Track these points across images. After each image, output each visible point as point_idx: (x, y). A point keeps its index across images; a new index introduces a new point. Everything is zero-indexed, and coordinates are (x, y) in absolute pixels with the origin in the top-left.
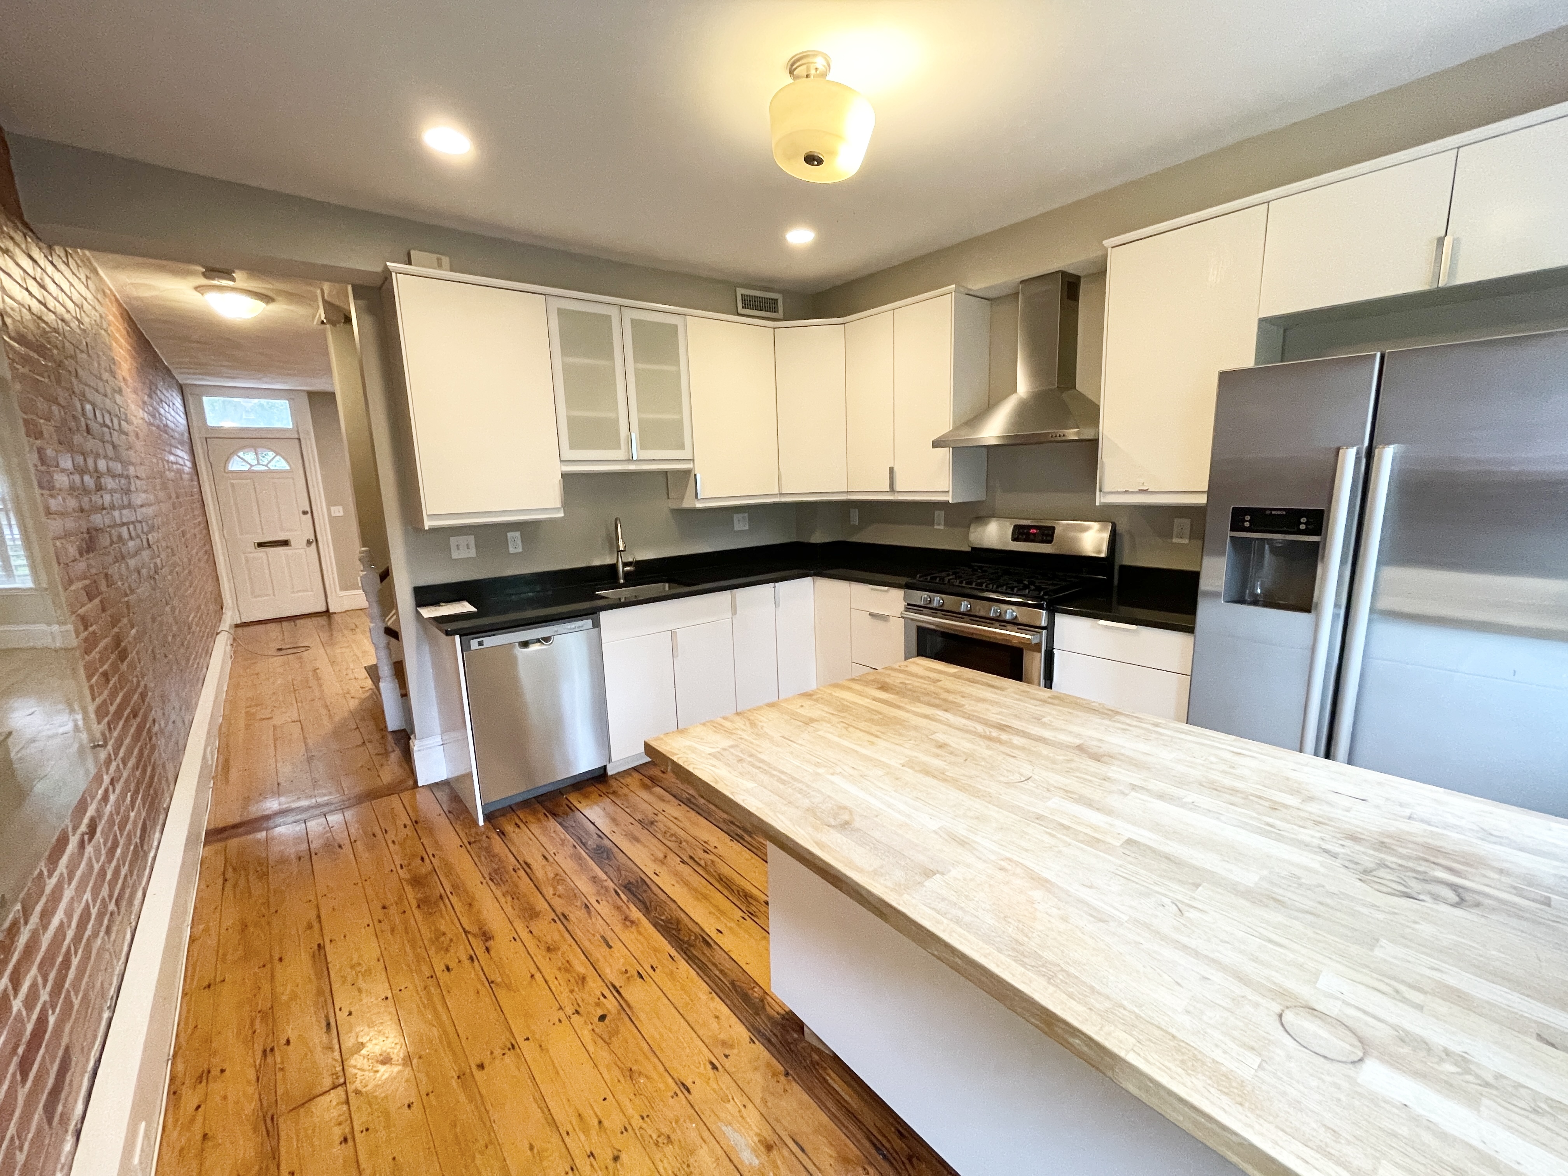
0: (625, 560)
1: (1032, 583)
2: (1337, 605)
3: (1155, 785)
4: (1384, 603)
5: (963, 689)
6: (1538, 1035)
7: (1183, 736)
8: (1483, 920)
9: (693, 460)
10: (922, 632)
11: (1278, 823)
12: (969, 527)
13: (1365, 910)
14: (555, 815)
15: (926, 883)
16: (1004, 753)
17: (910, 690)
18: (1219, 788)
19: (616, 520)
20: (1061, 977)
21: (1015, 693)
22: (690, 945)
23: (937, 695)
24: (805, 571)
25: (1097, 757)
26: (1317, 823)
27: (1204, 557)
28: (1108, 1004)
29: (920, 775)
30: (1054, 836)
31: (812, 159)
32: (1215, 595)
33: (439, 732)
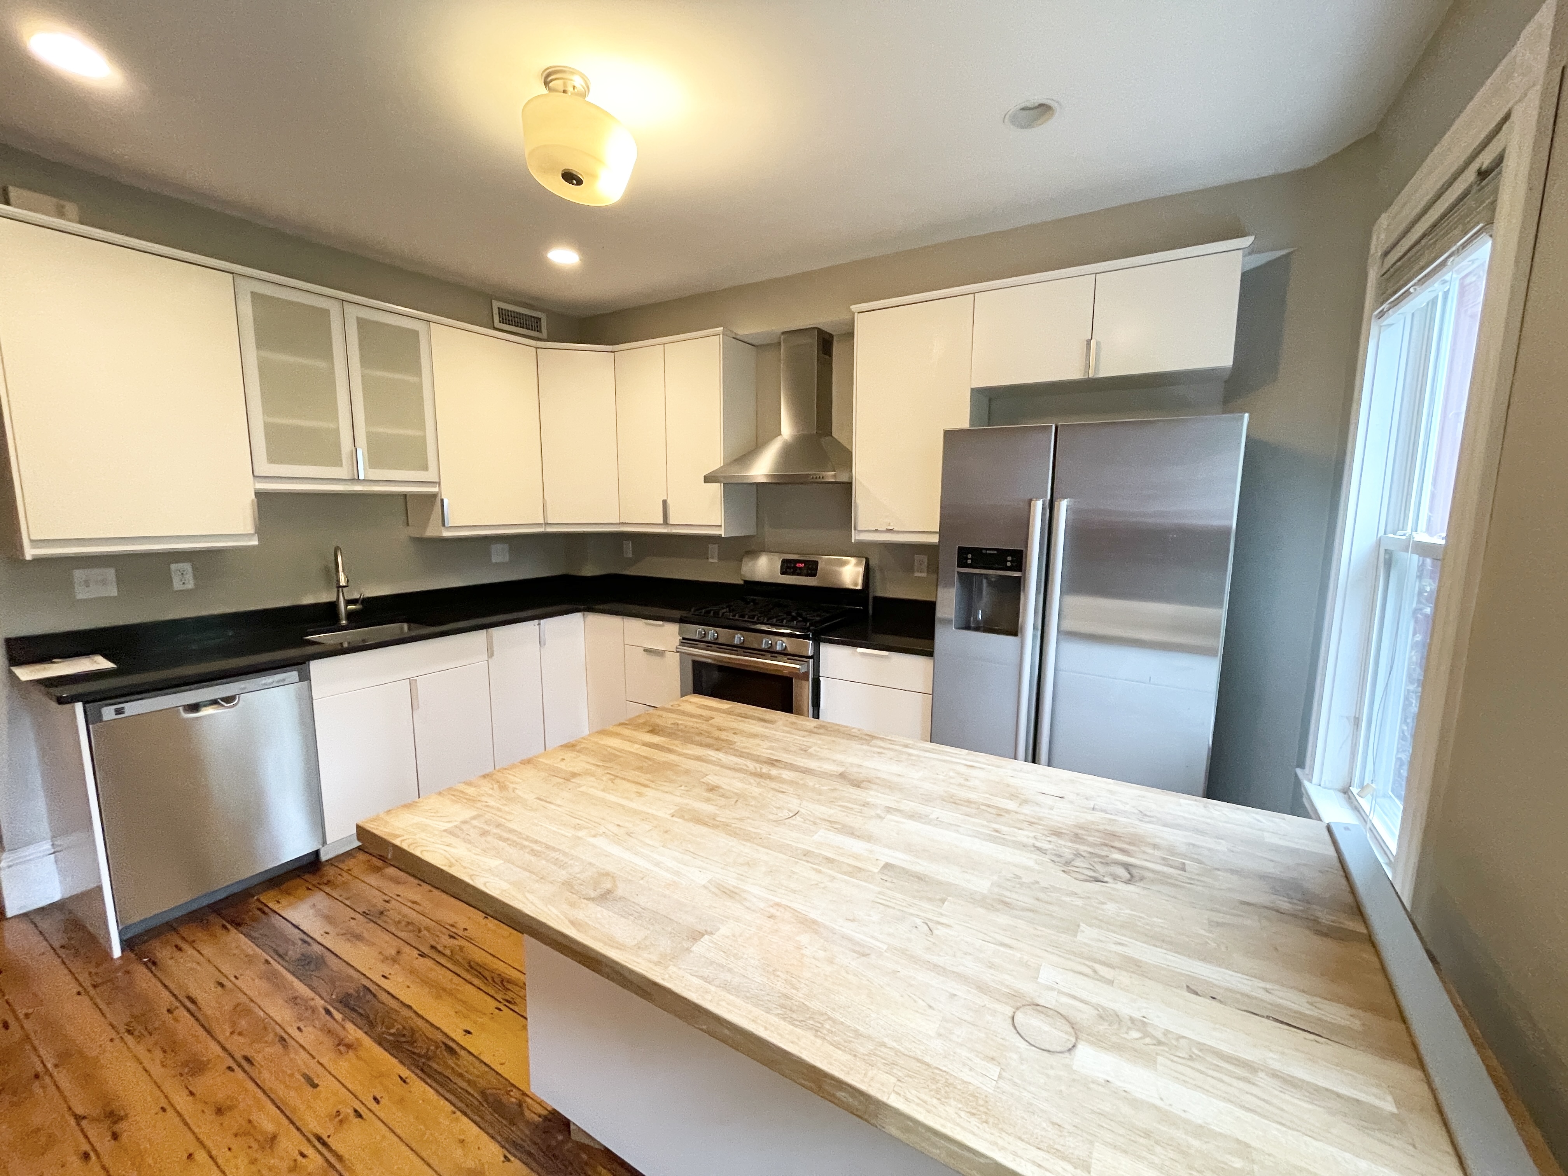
0: (349, 597)
1: (800, 615)
2: (1035, 628)
3: (908, 805)
4: (1068, 625)
5: (735, 725)
6: (1188, 987)
7: (927, 754)
8: (1145, 892)
9: (439, 483)
10: (699, 667)
11: (1004, 829)
12: (742, 561)
13: (1067, 899)
14: (238, 925)
15: (694, 948)
16: (773, 789)
17: (682, 731)
18: (958, 802)
19: (337, 549)
20: (828, 1027)
21: (786, 726)
22: (429, 1059)
23: (709, 734)
24: (575, 606)
25: (857, 784)
26: (1031, 823)
27: (939, 589)
28: (870, 1046)
29: (691, 824)
30: (820, 872)
31: (570, 177)
32: (949, 621)
33: (49, 835)
